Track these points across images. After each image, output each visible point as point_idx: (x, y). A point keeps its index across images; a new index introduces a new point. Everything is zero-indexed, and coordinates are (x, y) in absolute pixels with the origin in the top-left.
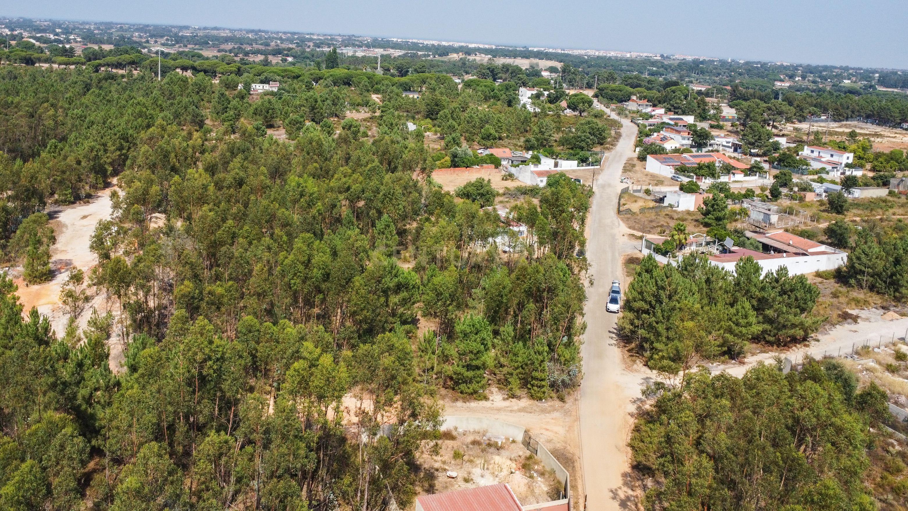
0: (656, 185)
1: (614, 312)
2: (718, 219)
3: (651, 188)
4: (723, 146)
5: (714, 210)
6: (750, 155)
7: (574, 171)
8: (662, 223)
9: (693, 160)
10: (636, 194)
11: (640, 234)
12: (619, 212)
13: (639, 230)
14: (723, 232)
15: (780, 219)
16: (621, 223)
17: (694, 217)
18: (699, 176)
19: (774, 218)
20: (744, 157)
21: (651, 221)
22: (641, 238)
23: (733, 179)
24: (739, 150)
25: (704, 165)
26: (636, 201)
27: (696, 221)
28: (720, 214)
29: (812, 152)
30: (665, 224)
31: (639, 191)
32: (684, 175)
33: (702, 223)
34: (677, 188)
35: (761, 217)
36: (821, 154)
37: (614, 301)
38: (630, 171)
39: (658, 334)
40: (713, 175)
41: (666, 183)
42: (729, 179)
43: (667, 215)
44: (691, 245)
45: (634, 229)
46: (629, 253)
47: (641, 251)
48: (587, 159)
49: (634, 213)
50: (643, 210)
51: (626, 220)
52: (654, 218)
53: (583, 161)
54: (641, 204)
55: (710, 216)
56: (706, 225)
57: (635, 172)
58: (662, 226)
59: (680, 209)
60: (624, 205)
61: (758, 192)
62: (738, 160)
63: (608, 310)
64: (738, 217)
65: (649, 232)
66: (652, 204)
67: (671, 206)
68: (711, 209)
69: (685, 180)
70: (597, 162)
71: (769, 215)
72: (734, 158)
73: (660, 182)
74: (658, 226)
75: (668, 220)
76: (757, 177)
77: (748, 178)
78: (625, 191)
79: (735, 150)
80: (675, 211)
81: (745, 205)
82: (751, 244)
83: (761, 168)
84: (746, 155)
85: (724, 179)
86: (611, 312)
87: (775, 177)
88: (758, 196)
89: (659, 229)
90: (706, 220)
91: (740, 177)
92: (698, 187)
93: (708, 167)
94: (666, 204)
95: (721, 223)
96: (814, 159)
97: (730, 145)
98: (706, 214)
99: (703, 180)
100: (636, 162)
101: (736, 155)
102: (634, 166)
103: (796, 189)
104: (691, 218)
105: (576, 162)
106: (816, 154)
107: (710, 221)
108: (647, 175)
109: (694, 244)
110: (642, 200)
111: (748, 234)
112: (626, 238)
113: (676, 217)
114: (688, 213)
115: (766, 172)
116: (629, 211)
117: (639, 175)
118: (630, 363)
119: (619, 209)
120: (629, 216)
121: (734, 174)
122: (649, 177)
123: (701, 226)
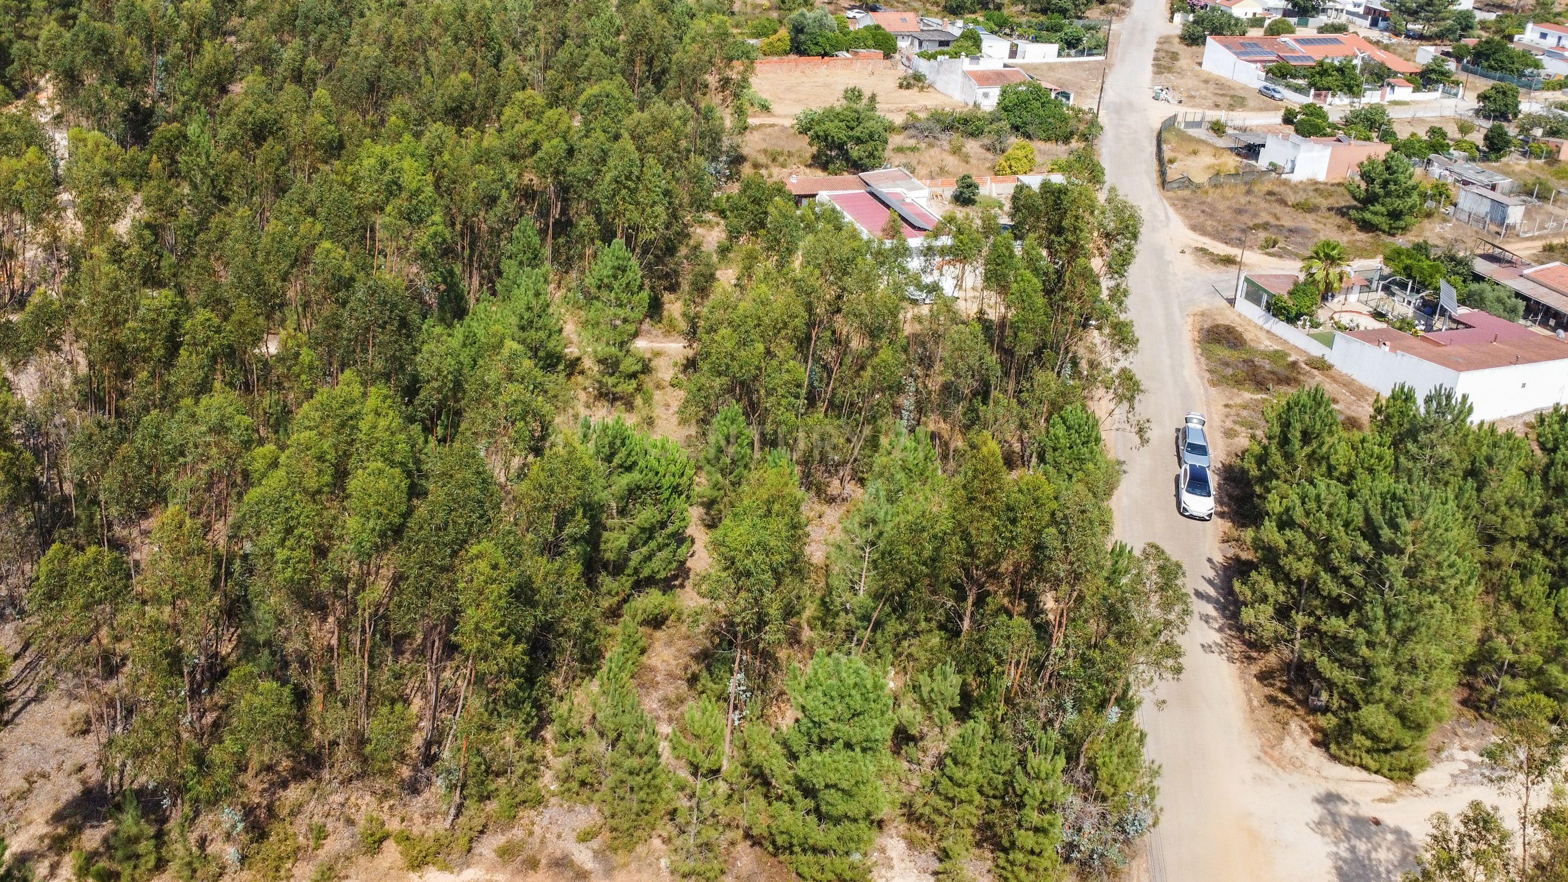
0: (1231, 107)
1: (1202, 519)
2: (1395, 215)
3: (1221, 115)
4: (1348, 13)
5: (1388, 194)
6: (1408, 36)
7: (1051, 67)
8: (1264, 217)
9: (1301, 50)
10: (1192, 132)
11: (1221, 249)
12: (1164, 183)
13: (1216, 236)
14: (1426, 264)
15: (1528, 214)
16: (1171, 211)
17: (1331, 202)
18: (1321, 90)
19: (1516, 214)
20: (1395, 40)
21: (1239, 211)
22: (1228, 261)
23: (1389, 96)
24: (1381, 24)
25: (1332, 66)
26: (1195, 153)
27: (1342, 212)
28: (1398, 204)
29: (1544, 36)
30: (1273, 221)
31: (1198, 124)
32: (1288, 86)
33: (1356, 221)
34: (1276, 118)
35: (1484, 208)
36: (1564, 42)
37: (1198, 482)
38: (1169, 69)
39: (1368, 678)
40: (1352, 89)
41: (1251, 103)
42: (1383, 97)
43: (1270, 193)
44: (1349, 290)
45: (1204, 232)
46: (1205, 306)
47: (1232, 302)
48: (1079, 40)
49: (1198, 187)
50: (1217, 178)
51: (1183, 205)
52: (1243, 200)
53: (1071, 44)
54: (1206, 159)
55: (1378, 208)
56: (1366, 226)
57: (1181, 73)
58: (1265, 226)
59: (1295, 178)
60: (1171, 161)
61: (1453, 132)
62: (1386, 48)
63: (1182, 511)
64: (1430, 204)
65: (1240, 243)
66: (1232, 162)
67: (1274, 168)
68: (1381, 192)
69: (1296, 100)
70: (1102, 47)
71: (1503, 206)
72: (1377, 43)
73: (1237, 101)
74: (1256, 227)
75: (1278, 209)
76: (1437, 94)
77: (1424, 96)
78: (1169, 124)
79: (1374, 24)
80: (1286, 183)
81: (1436, 170)
82: (1499, 300)
83: (1445, 74)
84: (1397, 34)
85: (1371, 98)
86: (1192, 517)
87: (1482, 97)
88: (1458, 145)
89: (1262, 235)
90: (1368, 216)
91: (1404, 93)
92: (1324, 116)
93: (1341, 70)
94: (1263, 162)
95: (1402, 223)
96: (1550, 53)
97: (1361, 10)
98: (1370, 199)
99: (1329, 99)
100: (1178, 47)
101: (1375, 34)
102: (1174, 57)
103: (1538, 132)
104: (1324, 203)
105: (1055, 47)
106: (1551, 42)
107: (1376, 220)
108: (1206, 82)
109: (1357, 289)
110: (1210, 150)
111: (1481, 267)
112: (1189, 259)
113: (1292, 199)
114: (1316, 187)
115: (1457, 83)
116: (1186, 182)
117: (1189, 82)
118: (1273, 731)
119: (1162, 173)
120: (1186, 193)
121: (1393, 87)
122: (1211, 87)
123: (1354, 228)
